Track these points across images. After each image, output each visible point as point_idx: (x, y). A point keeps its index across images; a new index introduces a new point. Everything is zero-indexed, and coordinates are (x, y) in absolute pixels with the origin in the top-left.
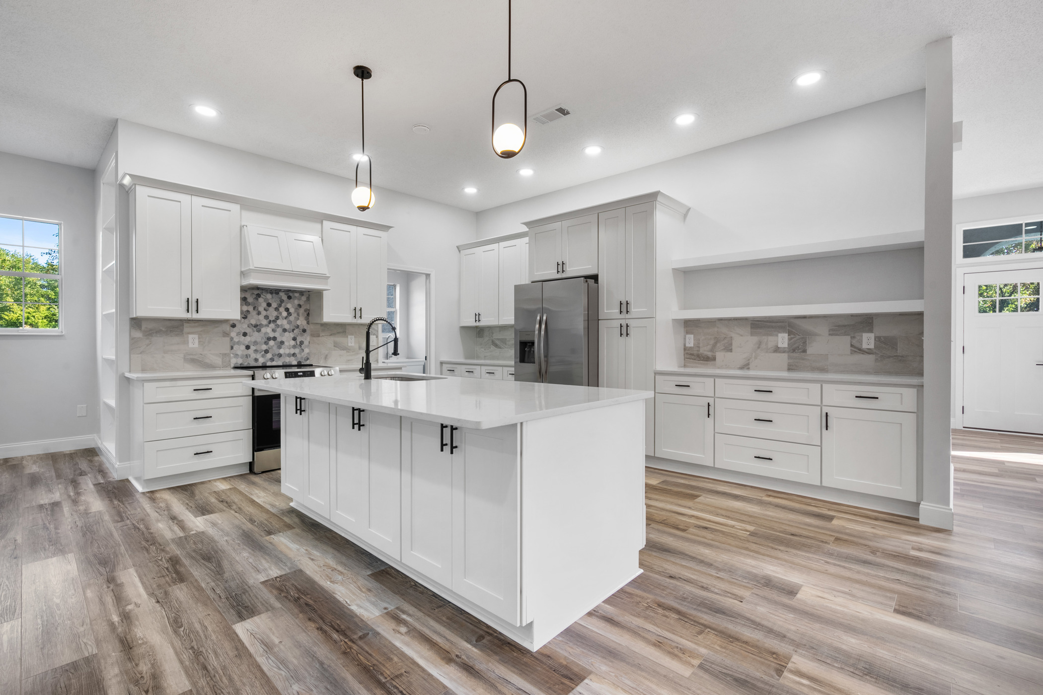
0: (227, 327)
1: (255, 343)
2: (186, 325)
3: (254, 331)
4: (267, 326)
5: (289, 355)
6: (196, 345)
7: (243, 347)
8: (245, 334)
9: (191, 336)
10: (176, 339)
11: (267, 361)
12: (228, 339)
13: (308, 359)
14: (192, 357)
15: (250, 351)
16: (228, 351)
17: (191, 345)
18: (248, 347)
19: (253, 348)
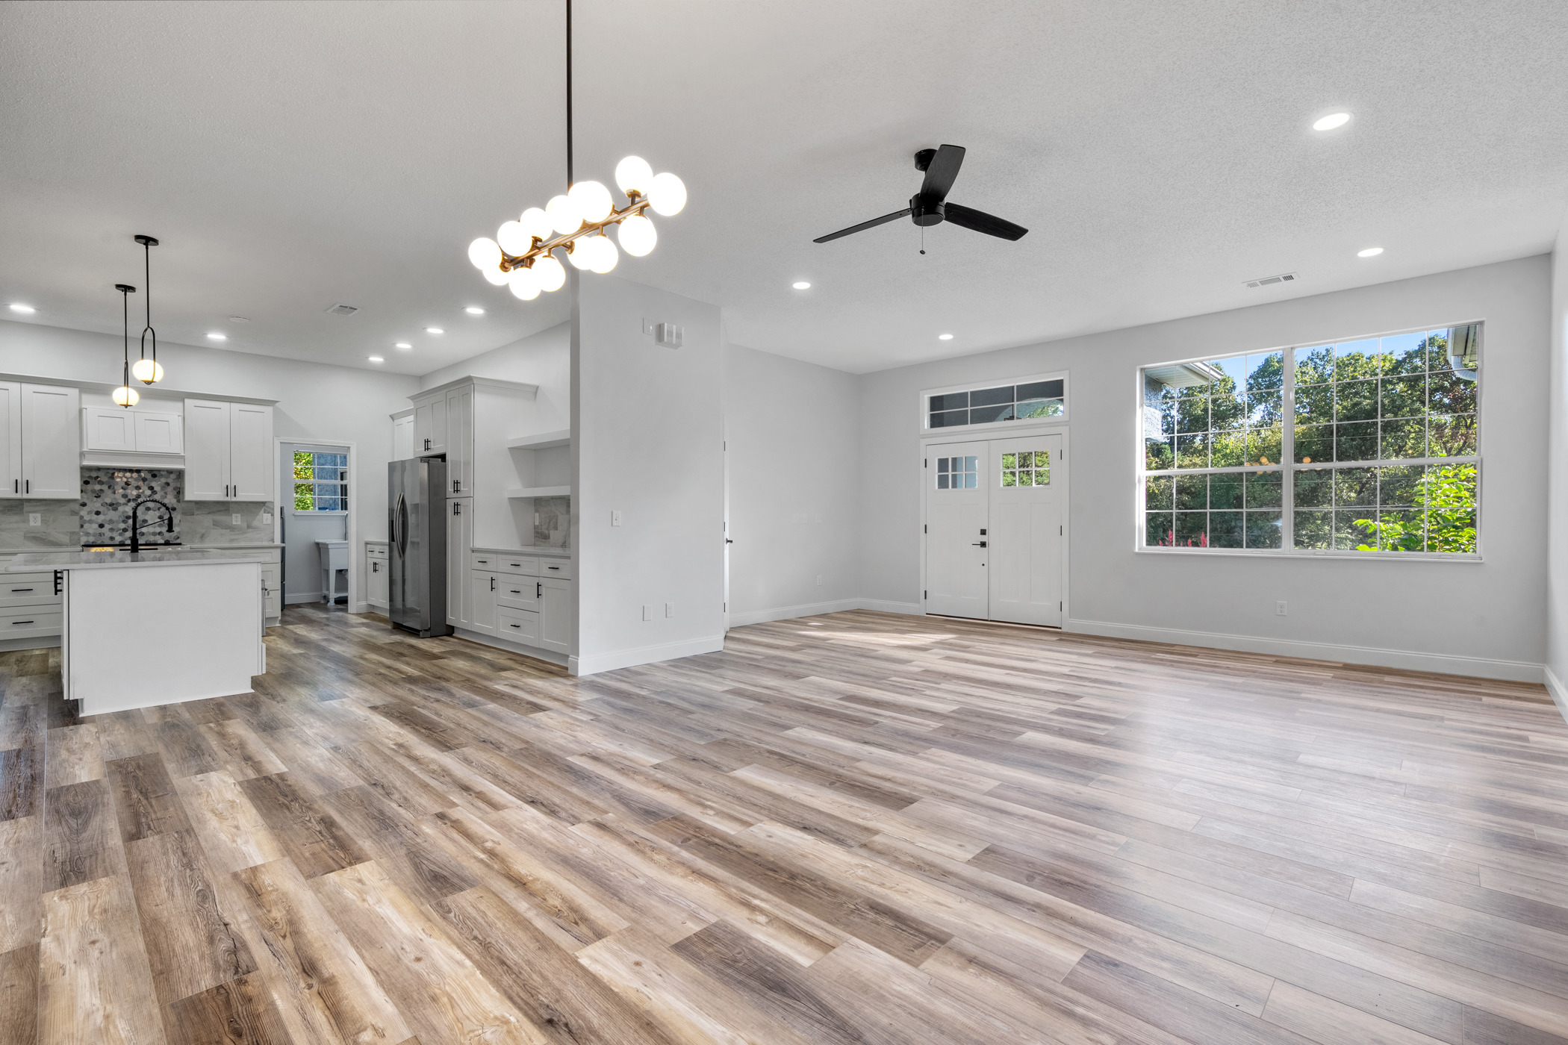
0: (77, 507)
1: (111, 521)
2: (25, 504)
3: (109, 510)
4: (126, 504)
5: (154, 534)
6: (39, 523)
7: (97, 526)
8: (98, 513)
9: (31, 516)
10: (16, 518)
11: (126, 540)
12: (77, 518)
13: (178, 538)
14: (33, 535)
15: (104, 530)
16: (77, 529)
17: (32, 523)
18: (101, 526)
19: (107, 526)
